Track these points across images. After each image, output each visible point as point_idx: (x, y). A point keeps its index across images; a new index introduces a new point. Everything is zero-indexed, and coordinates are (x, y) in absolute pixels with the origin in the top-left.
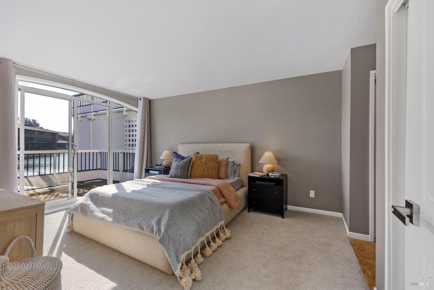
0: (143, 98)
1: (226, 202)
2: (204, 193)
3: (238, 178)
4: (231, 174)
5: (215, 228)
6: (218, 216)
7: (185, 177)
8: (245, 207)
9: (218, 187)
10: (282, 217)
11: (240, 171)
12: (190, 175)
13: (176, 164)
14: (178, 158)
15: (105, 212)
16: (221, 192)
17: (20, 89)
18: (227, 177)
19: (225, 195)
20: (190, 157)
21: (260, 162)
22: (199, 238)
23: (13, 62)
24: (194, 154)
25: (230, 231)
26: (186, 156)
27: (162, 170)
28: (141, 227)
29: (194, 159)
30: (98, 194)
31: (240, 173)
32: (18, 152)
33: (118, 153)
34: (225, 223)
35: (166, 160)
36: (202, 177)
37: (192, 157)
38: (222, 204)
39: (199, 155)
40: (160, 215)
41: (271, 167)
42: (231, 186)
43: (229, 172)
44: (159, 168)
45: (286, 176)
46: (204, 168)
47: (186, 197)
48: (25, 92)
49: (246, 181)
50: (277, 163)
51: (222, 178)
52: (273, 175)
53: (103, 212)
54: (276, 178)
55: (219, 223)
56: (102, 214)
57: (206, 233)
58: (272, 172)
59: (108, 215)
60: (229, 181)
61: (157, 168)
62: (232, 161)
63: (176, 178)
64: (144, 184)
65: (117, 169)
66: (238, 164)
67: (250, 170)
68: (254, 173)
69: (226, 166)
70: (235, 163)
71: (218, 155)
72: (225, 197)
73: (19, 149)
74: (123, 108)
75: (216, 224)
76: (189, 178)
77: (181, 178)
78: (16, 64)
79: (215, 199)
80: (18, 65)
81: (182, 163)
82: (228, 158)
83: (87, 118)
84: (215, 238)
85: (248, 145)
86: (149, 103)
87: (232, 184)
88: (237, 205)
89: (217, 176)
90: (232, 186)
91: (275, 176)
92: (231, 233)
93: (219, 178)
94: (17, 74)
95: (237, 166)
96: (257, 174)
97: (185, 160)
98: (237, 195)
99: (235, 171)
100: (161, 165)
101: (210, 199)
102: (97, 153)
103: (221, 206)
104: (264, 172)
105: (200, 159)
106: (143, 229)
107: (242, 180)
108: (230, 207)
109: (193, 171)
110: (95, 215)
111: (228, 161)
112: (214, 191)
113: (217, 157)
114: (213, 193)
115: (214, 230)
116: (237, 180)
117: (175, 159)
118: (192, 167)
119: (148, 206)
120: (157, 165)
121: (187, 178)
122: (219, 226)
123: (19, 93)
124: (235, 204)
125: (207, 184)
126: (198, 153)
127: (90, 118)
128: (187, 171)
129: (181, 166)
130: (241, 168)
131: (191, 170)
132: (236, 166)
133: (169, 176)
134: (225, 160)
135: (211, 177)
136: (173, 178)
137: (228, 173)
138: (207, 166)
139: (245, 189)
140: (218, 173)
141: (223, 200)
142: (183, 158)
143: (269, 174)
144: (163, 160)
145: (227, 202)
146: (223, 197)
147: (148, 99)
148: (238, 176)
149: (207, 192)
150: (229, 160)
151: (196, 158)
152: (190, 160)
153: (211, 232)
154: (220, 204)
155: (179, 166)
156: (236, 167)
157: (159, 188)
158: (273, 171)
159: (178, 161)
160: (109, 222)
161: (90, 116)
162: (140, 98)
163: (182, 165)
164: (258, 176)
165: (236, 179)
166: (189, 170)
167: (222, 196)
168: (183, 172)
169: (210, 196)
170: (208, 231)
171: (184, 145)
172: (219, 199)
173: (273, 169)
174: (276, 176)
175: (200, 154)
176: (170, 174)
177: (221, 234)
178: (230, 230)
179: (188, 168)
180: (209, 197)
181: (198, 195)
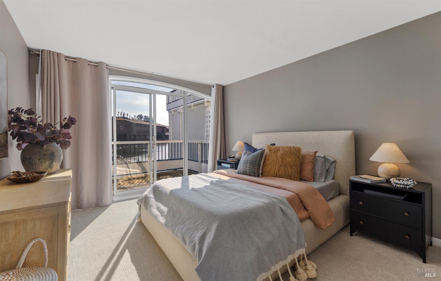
0: (216, 85)
1: (310, 218)
2: (274, 201)
3: (332, 181)
4: (321, 175)
5: (290, 258)
6: (295, 240)
7: (255, 174)
8: (344, 226)
9: (297, 194)
10: (422, 260)
11: (336, 170)
12: (262, 172)
13: (245, 157)
14: (249, 151)
15: (159, 209)
16: (302, 202)
17: (113, 88)
18: (314, 179)
19: (308, 206)
20: (263, 149)
21: (371, 159)
22: (260, 273)
23: (106, 65)
24: (268, 146)
25: (315, 266)
26: (258, 148)
27: (234, 163)
28: (184, 240)
29: (267, 151)
30: (158, 188)
31: (336, 173)
32: (113, 143)
33: (197, 143)
34: (306, 251)
35: (239, 152)
36: (277, 175)
37: (264, 150)
38: (302, 220)
39: (274, 148)
40: (205, 229)
41: (394, 168)
42: (319, 194)
43: (318, 172)
44: (230, 161)
45: (429, 185)
46: (280, 165)
47: (246, 206)
48: (117, 89)
49: (346, 187)
50: (408, 162)
51: (307, 179)
52: (399, 182)
53: (158, 208)
54: (406, 188)
55: (296, 250)
56: (157, 211)
57: (273, 265)
58: (398, 178)
59: (161, 214)
60: (316, 185)
61: (229, 160)
62: (323, 156)
63: (244, 174)
64: (205, 180)
65: (196, 160)
66: (333, 160)
67: (354, 171)
68: (361, 176)
69: (313, 163)
70: (328, 159)
71: (300, 147)
72: (308, 210)
73: (113, 140)
74: (203, 100)
75: (291, 252)
76: (261, 176)
77: (251, 176)
78: (109, 66)
79: (291, 211)
80: (110, 66)
81: (252, 156)
82: (316, 152)
83: (178, 111)
84: (289, 276)
85: (350, 132)
86: (223, 90)
87: (321, 190)
88: (328, 225)
89: (299, 176)
90: (321, 194)
91: (404, 184)
92: (316, 270)
93: (301, 179)
94: (110, 75)
95: (331, 164)
96: (367, 179)
97: (256, 153)
98: (330, 208)
99: (327, 171)
100: (234, 157)
101: (282, 211)
102: (181, 143)
103: (300, 223)
104: (380, 175)
105: (275, 152)
106: (185, 242)
107: (339, 185)
108: (317, 225)
109: (266, 168)
110: (152, 211)
111: (315, 156)
112: (291, 200)
113: (298, 150)
114: (288, 203)
115: (287, 262)
116: (331, 185)
117: (245, 151)
118: (264, 162)
119: (196, 211)
120: (230, 158)
121: (258, 176)
122: (296, 256)
123: (112, 91)
124: (325, 223)
125: (281, 188)
126: (274, 144)
127: (179, 111)
128: (258, 167)
129: (251, 161)
130: (337, 166)
131: (263, 166)
132: (329, 163)
133: (237, 171)
134: (311, 154)
135: (290, 177)
136: (241, 174)
137: (316, 172)
138: (285, 162)
139: (344, 199)
140: (301, 171)
141: (304, 214)
142: (255, 150)
143: (392, 180)
144: (236, 152)
145: (312, 218)
146: (305, 209)
147: (221, 85)
148: (332, 178)
149: (279, 200)
150: (317, 154)
151: (270, 150)
152: (262, 154)
153: (281, 264)
154: (299, 221)
155: (248, 161)
156: (329, 165)
157: (220, 186)
158: (399, 176)
159: (248, 154)
160: (160, 222)
161: (179, 109)
162: (213, 85)
163: (251, 159)
164: (369, 182)
165: (330, 181)
166: (260, 166)
167: (303, 208)
168: (253, 168)
169: (283, 207)
170: (277, 263)
171: (259, 134)
172: (297, 214)
173: (399, 172)
174: (407, 185)
175: (276, 145)
176: (238, 169)
177: (300, 270)
178: (316, 263)
179: (260, 163)
180: (281, 208)
181: (263, 204)
